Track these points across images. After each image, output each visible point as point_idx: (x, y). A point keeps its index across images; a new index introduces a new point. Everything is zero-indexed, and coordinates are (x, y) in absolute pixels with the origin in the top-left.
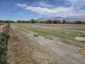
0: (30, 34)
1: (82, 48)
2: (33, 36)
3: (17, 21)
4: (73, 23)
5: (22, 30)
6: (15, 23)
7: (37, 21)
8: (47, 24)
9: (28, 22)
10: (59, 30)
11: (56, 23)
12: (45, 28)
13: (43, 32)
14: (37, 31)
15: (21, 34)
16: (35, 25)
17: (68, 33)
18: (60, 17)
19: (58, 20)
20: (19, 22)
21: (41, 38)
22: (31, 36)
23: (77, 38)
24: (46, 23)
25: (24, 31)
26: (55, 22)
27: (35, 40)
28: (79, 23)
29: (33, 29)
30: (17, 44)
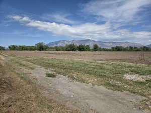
0: (39, 73)
1: (145, 96)
2: (45, 76)
3: (9, 47)
4: (110, 50)
5: (21, 65)
6: (4, 50)
7: (49, 46)
8: (67, 52)
9: (31, 49)
10: (91, 63)
11: (83, 51)
12: (65, 59)
13: (63, 67)
14: (53, 66)
15: (19, 72)
16: (46, 53)
17: (109, 67)
18: (89, 40)
19: (86, 45)
20: (13, 48)
21: (62, 79)
22: (42, 75)
23: (128, 77)
24: (66, 50)
25: (24, 65)
26: (81, 49)
27: (50, 85)
28: (118, 49)
29: (43, 62)
30: (11, 98)
